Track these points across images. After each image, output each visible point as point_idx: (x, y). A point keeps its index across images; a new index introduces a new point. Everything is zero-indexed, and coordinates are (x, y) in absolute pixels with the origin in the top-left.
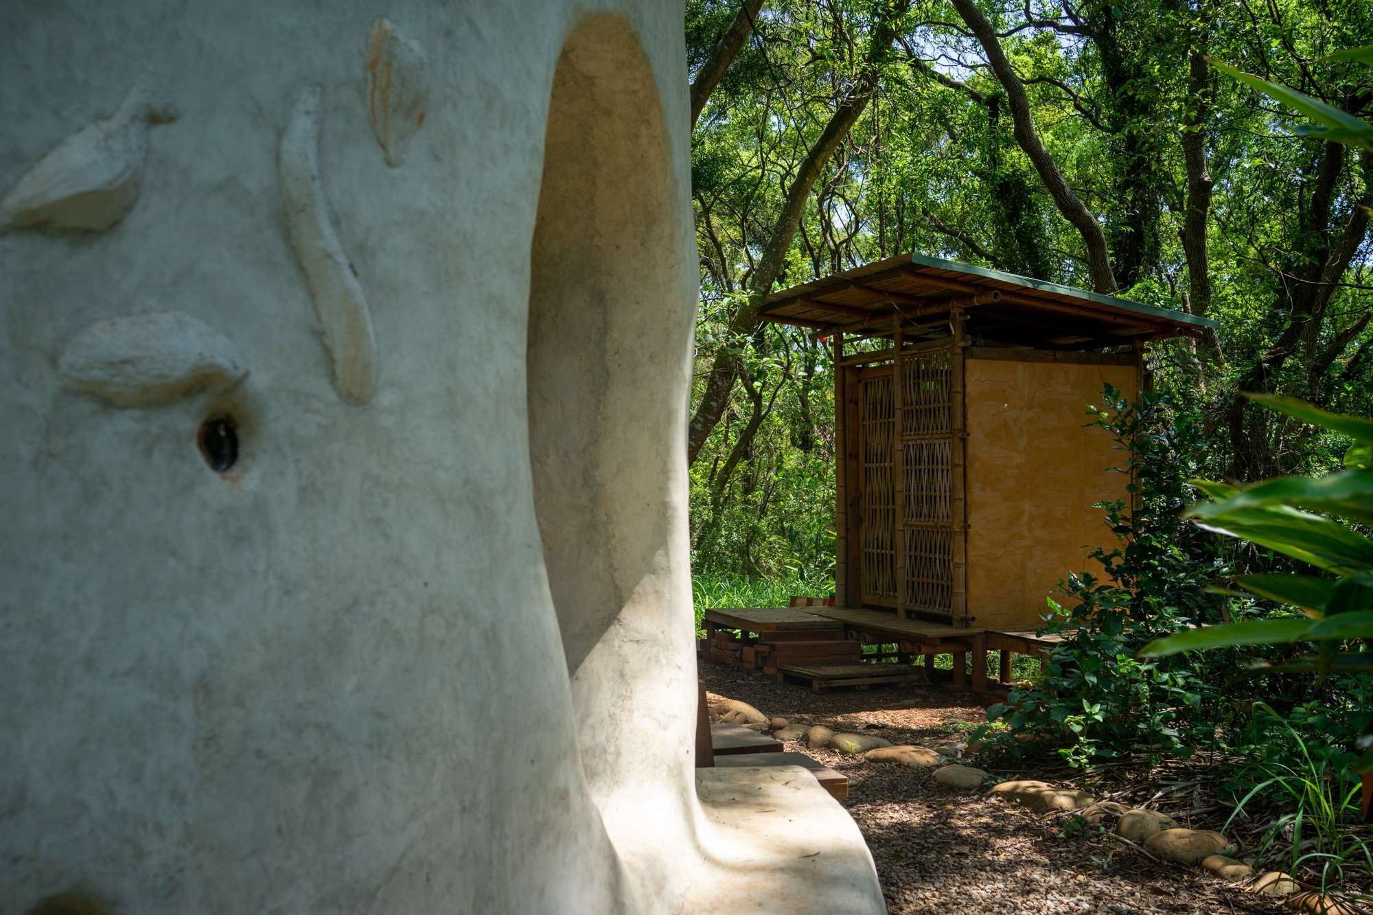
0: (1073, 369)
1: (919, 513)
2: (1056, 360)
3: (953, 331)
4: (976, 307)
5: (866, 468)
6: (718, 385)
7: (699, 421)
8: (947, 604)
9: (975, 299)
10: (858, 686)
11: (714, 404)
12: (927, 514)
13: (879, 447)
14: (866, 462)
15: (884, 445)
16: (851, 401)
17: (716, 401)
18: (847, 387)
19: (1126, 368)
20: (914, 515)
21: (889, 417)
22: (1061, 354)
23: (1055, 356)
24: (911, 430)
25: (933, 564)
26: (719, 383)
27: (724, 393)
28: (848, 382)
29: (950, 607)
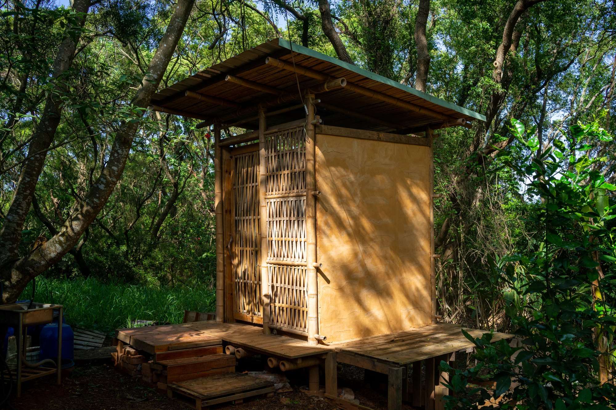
0: (391, 146)
1: (279, 254)
2: (379, 140)
3: (307, 112)
4: (327, 92)
5: (236, 221)
6: (118, 153)
7: (102, 183)
8: (303, 325)
9: (326, 86)
10: (235, 401)
11: (115, 168)
12: (286, 255)
13: (245, 205)
14: (236, 216)
15: (249, 203)
16: (227, 171)
17: (117, 166)
18: (224, 161)
19: (423, 148)
20: (276, 256)
21: (253, 182)
22: (382, 135)
23: (379, 136)
24: (272, 191)
25: (290, 294)
26: (120, 151)
27: (124, 160)
28: (224, 158)
29: (305, 327)
